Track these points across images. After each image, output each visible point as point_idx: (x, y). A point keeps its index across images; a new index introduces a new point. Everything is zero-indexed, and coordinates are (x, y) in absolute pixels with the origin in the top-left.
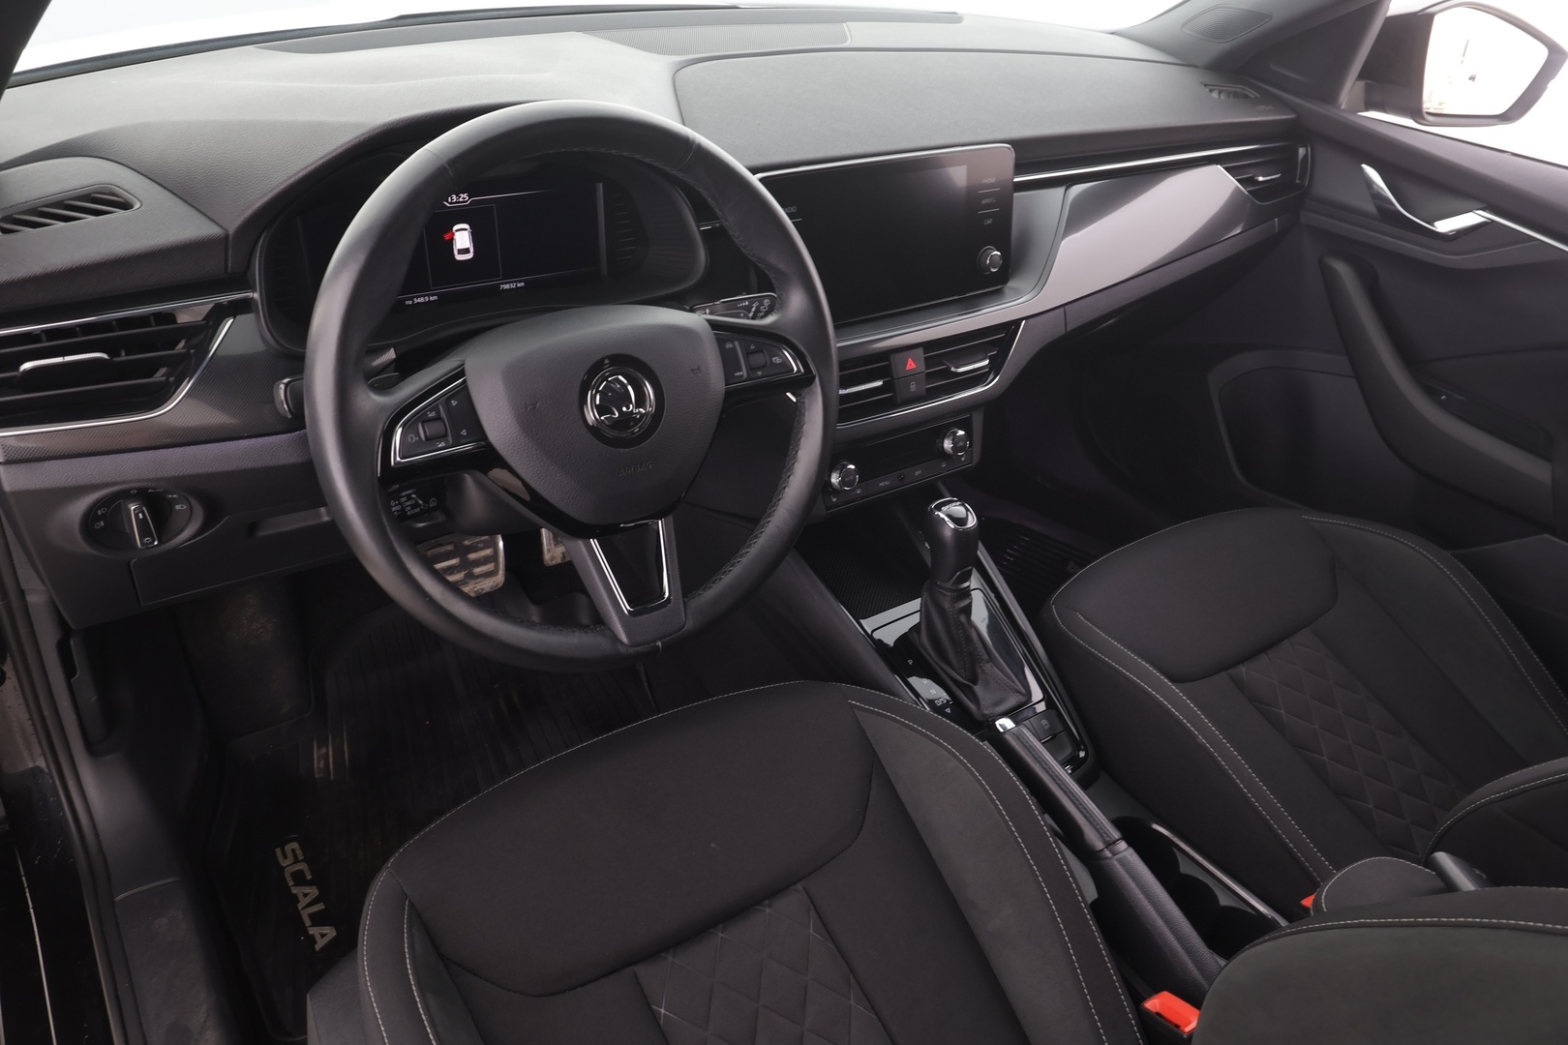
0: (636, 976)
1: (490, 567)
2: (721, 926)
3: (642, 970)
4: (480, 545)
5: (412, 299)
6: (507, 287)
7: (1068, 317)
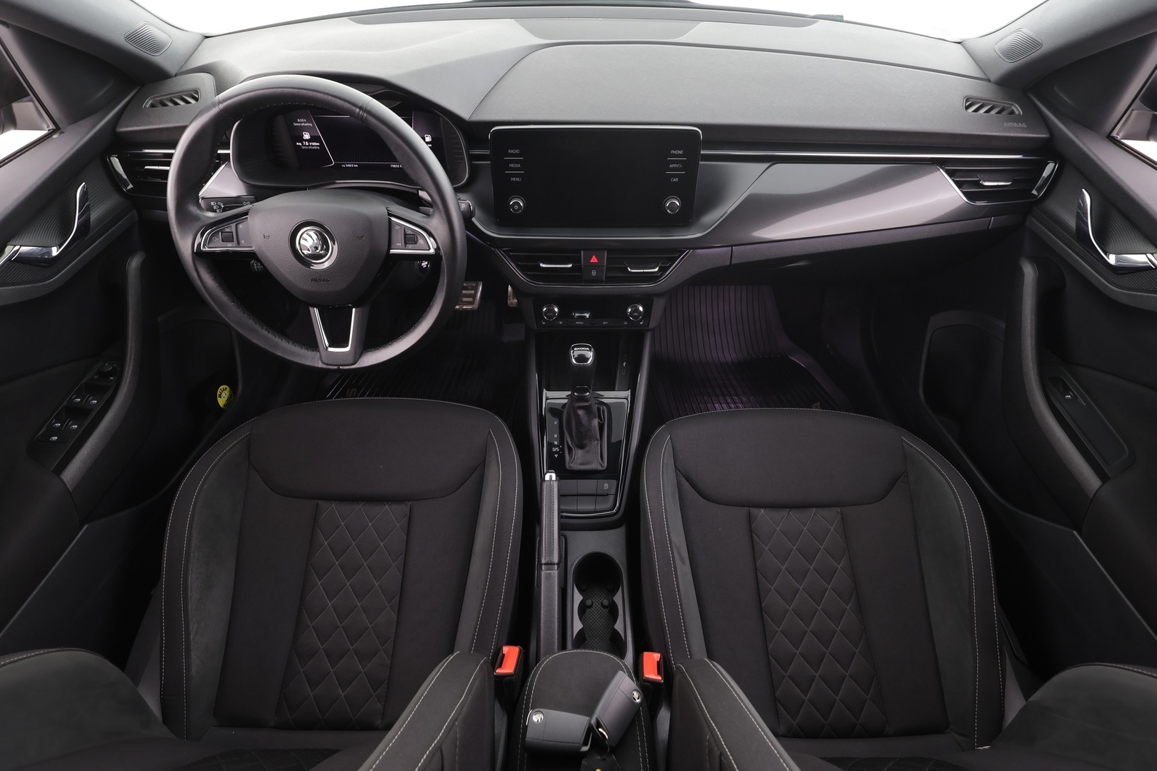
0: (317, 505)
1: (471, 299)
2: (364, 503)
3: (321, 502)
4: (470, 288)
5: (345, 164)
6: (394, 166)
7: (733, 254)
